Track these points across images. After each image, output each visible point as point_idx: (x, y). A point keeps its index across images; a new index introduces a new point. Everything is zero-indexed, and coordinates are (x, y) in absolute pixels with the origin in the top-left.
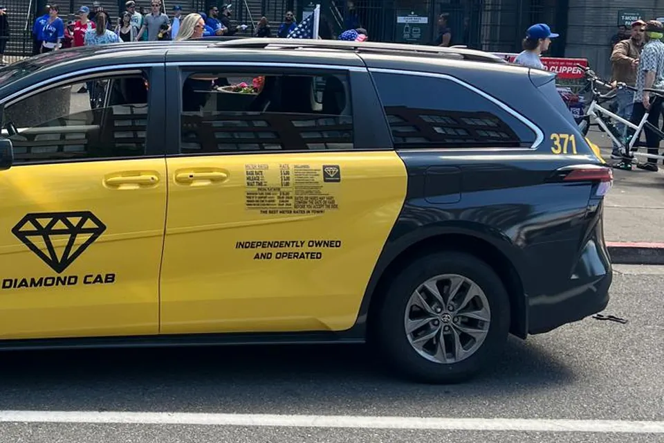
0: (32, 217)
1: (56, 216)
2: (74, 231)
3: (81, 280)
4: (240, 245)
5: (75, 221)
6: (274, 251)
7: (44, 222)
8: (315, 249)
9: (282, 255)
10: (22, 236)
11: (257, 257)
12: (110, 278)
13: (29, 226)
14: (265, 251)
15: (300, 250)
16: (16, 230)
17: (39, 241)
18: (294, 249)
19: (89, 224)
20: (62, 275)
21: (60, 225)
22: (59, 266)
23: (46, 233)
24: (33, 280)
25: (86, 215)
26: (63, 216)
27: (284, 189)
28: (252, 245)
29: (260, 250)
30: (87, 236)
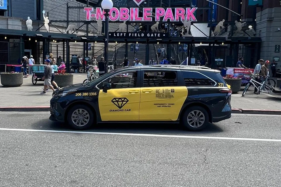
0: (115, 99)
1: (119, 98)
2: (123, 101)
3: (124, 110)
4: (155, 104)
5: (123, 99)
6: (161, 105)
7: (117, 100)
8: (169, 105)
9: (163, 106)
10: (113, 102)
11: (158, 106)
12: (130, 110)
13: (114, 100)
14: (160, 105)
15: (166, 105)
16: (112, 101)
17: (116, 103)
18: (165, 105)
19: (126, 100)
20: (121, 109)
21: (120, 100)
22: (120, 108)
23: (117, 101)
24: (115, 110)
25: (125, 98)
26: (121, 98)
27: (163, 94)
28: (157, 104)
29: (159, 105)
30: (125, 102)
